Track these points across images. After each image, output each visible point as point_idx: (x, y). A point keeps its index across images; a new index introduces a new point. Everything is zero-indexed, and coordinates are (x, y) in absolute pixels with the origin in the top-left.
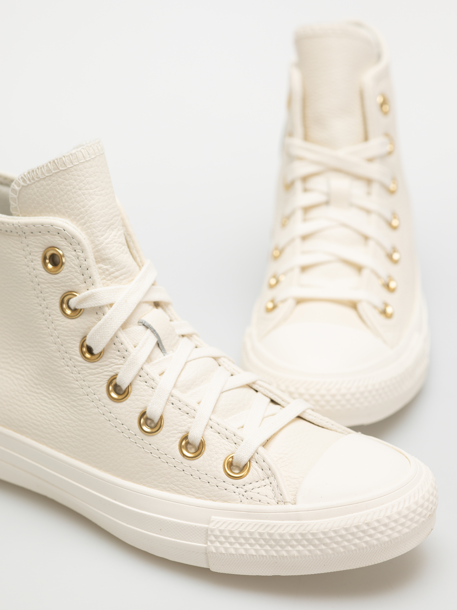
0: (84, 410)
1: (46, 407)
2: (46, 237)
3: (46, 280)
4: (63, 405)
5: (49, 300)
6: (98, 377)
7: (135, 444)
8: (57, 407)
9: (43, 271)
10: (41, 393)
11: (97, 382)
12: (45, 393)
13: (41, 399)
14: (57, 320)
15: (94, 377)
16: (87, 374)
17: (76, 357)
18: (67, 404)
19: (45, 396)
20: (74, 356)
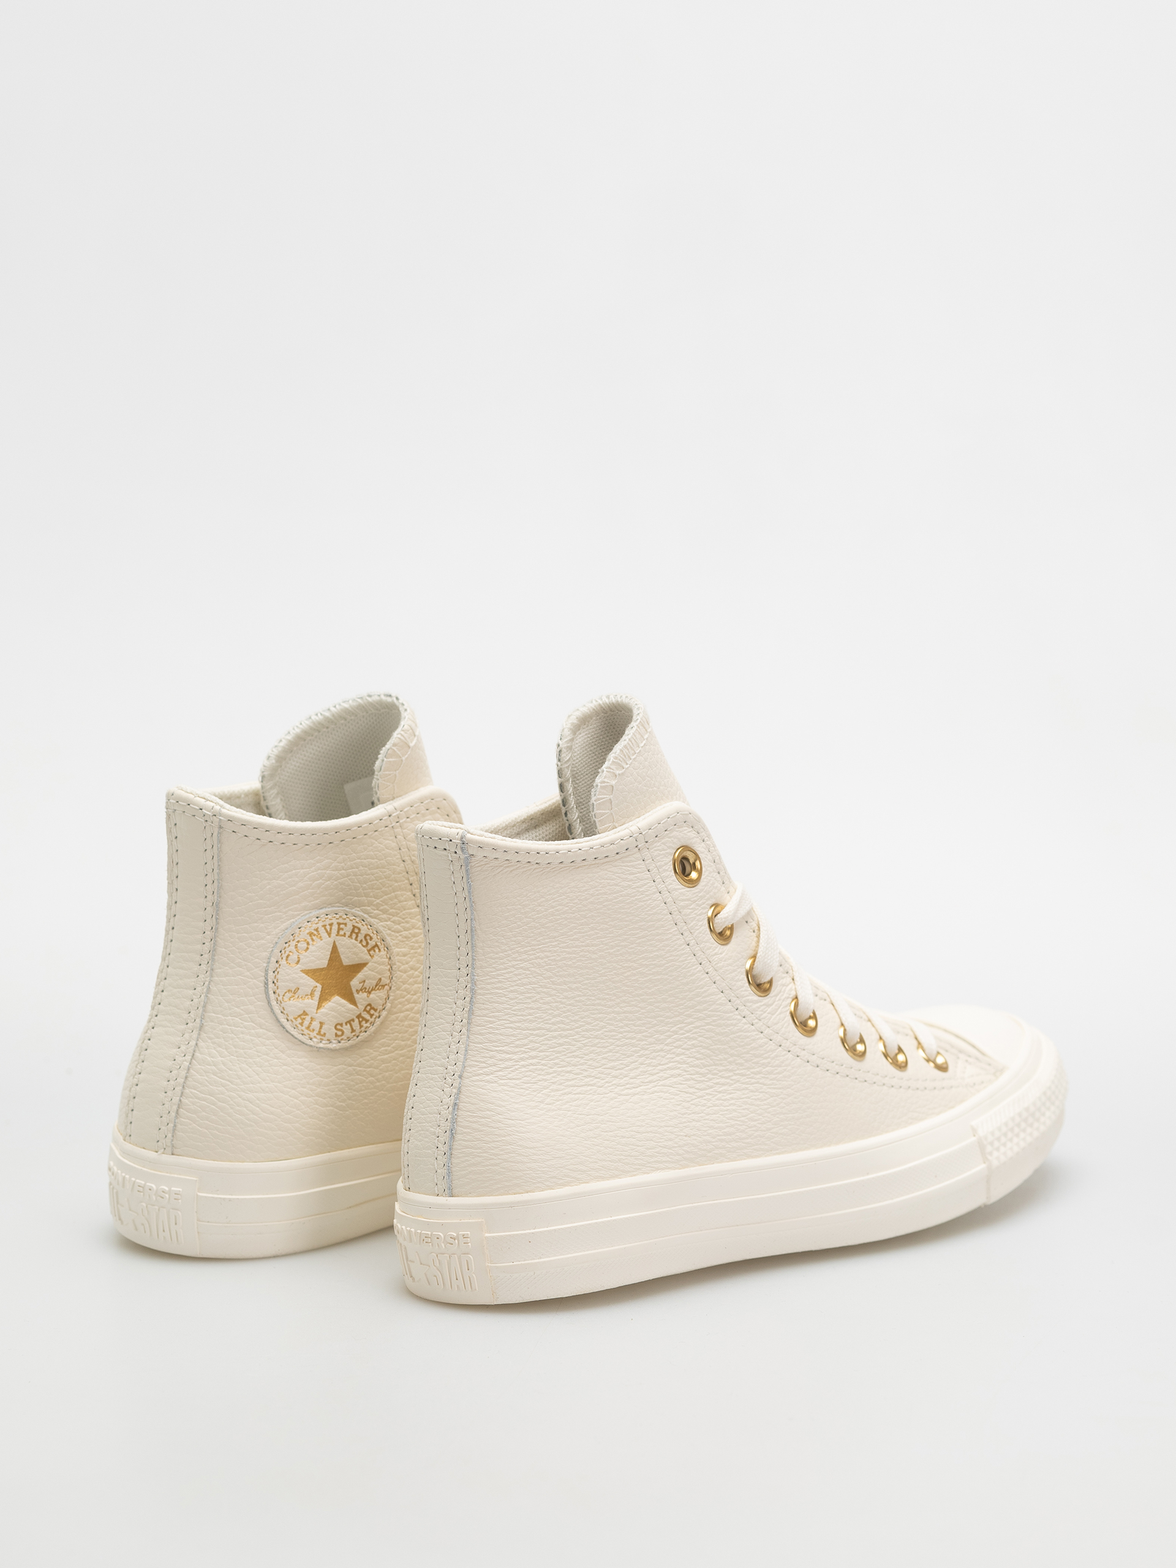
0: (785, 1070)
1: (732, 1099)
2: (674, 833)
3: (688, 900)
4: (753, 1081)
5: (698, 929)
6: (780, 1014)
7: (857, 1081)
8: (747, 1089)
9: (683, 888)
10: (717, 1084)
11: (783, 1020)
12: (723, 1080)
13: (720, 1092)
14: (716, 954)
15: (778, 1015)
16: (770, 1015)
17: (750, 998)
18: (758, 1076)
19: (723, 1084)
20: (748, 998)
